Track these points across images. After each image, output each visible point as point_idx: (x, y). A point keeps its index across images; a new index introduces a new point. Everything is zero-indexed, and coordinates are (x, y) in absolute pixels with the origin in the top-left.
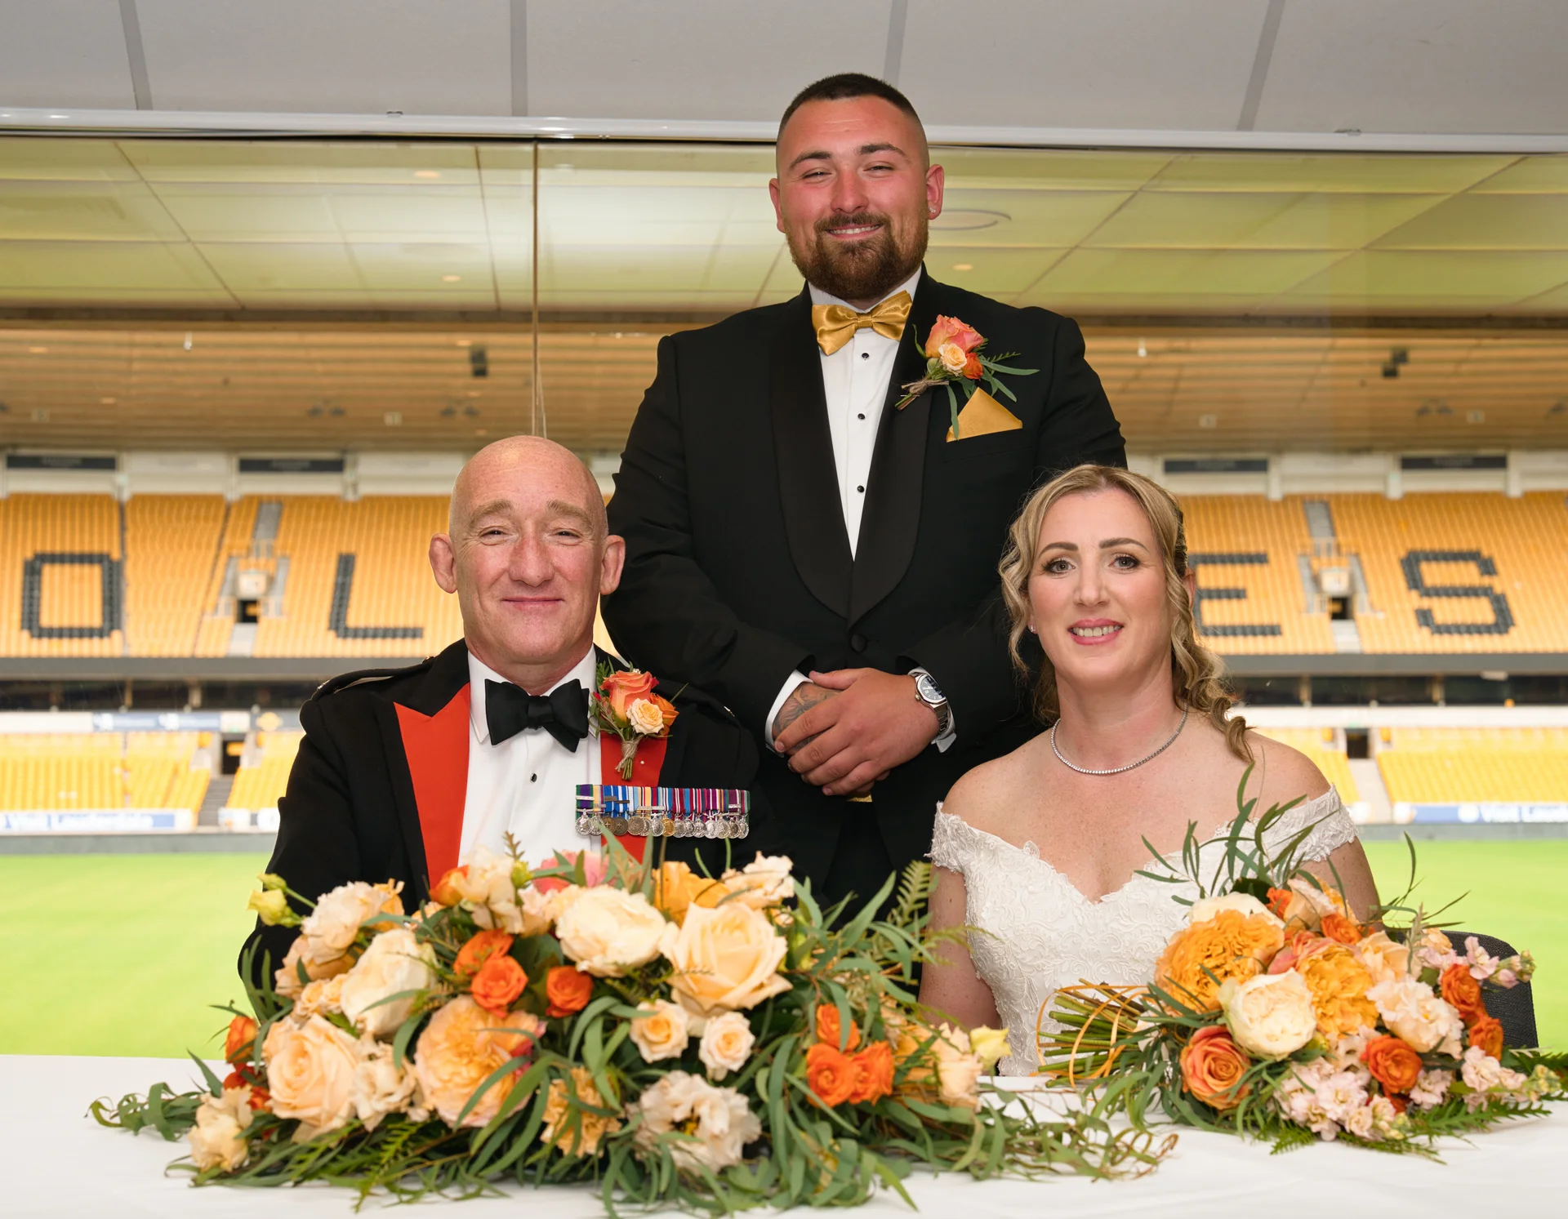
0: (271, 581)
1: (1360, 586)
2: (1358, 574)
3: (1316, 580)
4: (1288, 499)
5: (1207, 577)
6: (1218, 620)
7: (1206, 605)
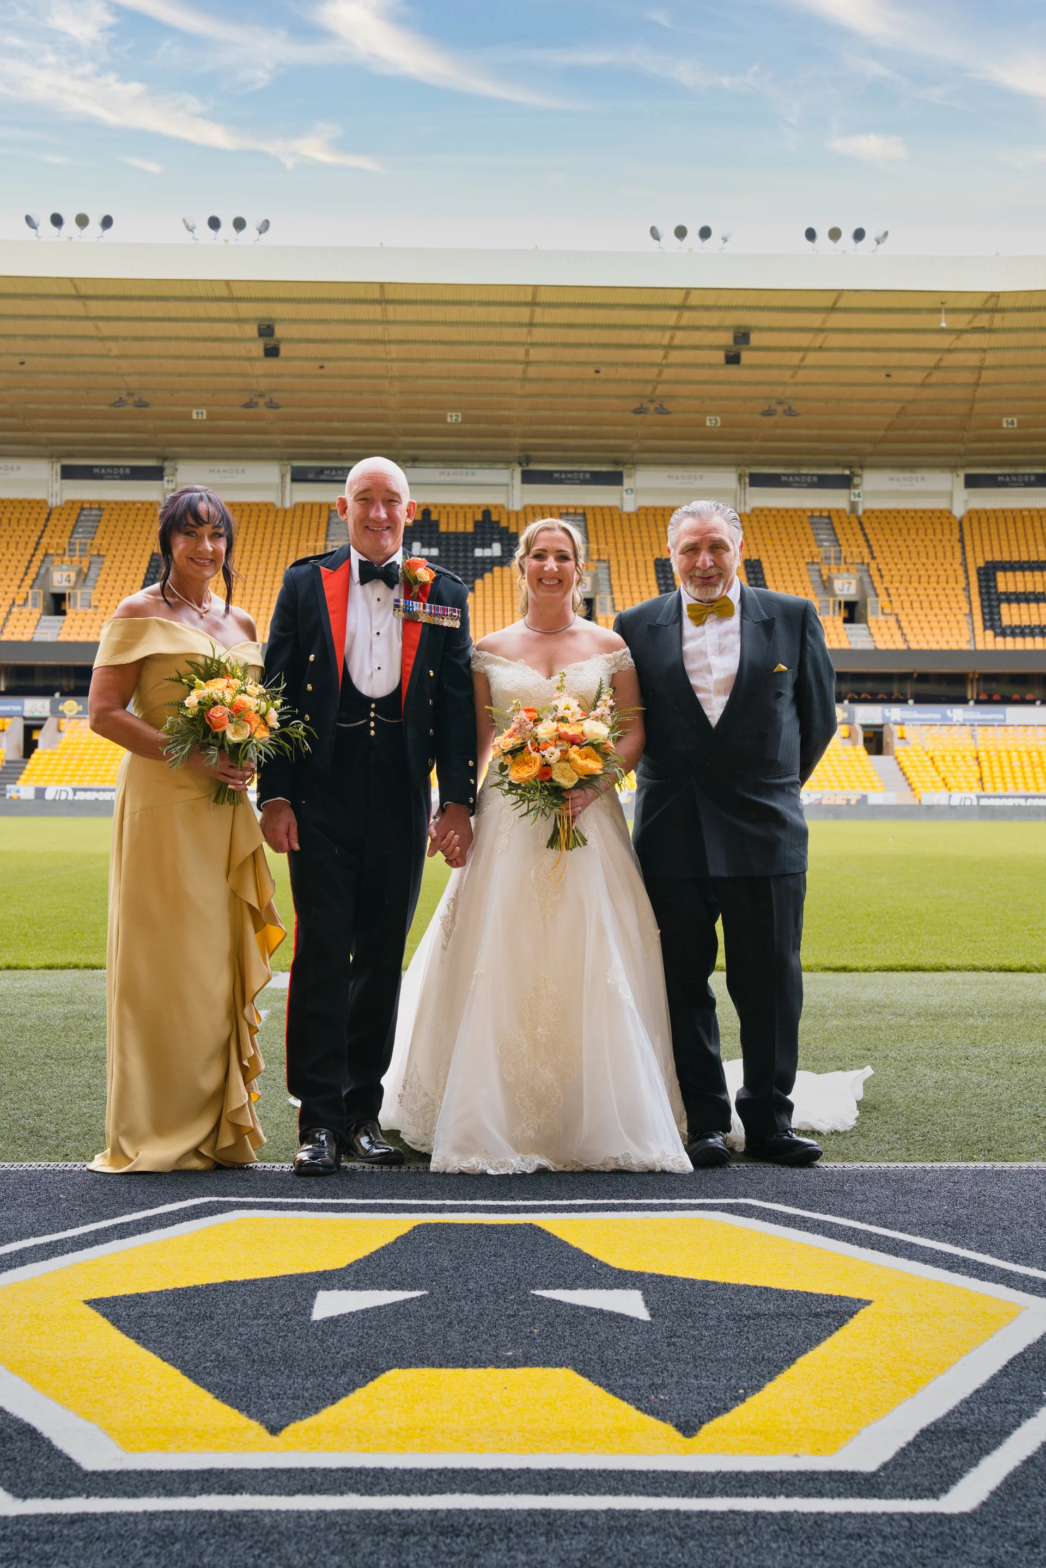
0: (82, 577)
5: (1005, 582)
6: (1016, 622)
7: (1004, 607)
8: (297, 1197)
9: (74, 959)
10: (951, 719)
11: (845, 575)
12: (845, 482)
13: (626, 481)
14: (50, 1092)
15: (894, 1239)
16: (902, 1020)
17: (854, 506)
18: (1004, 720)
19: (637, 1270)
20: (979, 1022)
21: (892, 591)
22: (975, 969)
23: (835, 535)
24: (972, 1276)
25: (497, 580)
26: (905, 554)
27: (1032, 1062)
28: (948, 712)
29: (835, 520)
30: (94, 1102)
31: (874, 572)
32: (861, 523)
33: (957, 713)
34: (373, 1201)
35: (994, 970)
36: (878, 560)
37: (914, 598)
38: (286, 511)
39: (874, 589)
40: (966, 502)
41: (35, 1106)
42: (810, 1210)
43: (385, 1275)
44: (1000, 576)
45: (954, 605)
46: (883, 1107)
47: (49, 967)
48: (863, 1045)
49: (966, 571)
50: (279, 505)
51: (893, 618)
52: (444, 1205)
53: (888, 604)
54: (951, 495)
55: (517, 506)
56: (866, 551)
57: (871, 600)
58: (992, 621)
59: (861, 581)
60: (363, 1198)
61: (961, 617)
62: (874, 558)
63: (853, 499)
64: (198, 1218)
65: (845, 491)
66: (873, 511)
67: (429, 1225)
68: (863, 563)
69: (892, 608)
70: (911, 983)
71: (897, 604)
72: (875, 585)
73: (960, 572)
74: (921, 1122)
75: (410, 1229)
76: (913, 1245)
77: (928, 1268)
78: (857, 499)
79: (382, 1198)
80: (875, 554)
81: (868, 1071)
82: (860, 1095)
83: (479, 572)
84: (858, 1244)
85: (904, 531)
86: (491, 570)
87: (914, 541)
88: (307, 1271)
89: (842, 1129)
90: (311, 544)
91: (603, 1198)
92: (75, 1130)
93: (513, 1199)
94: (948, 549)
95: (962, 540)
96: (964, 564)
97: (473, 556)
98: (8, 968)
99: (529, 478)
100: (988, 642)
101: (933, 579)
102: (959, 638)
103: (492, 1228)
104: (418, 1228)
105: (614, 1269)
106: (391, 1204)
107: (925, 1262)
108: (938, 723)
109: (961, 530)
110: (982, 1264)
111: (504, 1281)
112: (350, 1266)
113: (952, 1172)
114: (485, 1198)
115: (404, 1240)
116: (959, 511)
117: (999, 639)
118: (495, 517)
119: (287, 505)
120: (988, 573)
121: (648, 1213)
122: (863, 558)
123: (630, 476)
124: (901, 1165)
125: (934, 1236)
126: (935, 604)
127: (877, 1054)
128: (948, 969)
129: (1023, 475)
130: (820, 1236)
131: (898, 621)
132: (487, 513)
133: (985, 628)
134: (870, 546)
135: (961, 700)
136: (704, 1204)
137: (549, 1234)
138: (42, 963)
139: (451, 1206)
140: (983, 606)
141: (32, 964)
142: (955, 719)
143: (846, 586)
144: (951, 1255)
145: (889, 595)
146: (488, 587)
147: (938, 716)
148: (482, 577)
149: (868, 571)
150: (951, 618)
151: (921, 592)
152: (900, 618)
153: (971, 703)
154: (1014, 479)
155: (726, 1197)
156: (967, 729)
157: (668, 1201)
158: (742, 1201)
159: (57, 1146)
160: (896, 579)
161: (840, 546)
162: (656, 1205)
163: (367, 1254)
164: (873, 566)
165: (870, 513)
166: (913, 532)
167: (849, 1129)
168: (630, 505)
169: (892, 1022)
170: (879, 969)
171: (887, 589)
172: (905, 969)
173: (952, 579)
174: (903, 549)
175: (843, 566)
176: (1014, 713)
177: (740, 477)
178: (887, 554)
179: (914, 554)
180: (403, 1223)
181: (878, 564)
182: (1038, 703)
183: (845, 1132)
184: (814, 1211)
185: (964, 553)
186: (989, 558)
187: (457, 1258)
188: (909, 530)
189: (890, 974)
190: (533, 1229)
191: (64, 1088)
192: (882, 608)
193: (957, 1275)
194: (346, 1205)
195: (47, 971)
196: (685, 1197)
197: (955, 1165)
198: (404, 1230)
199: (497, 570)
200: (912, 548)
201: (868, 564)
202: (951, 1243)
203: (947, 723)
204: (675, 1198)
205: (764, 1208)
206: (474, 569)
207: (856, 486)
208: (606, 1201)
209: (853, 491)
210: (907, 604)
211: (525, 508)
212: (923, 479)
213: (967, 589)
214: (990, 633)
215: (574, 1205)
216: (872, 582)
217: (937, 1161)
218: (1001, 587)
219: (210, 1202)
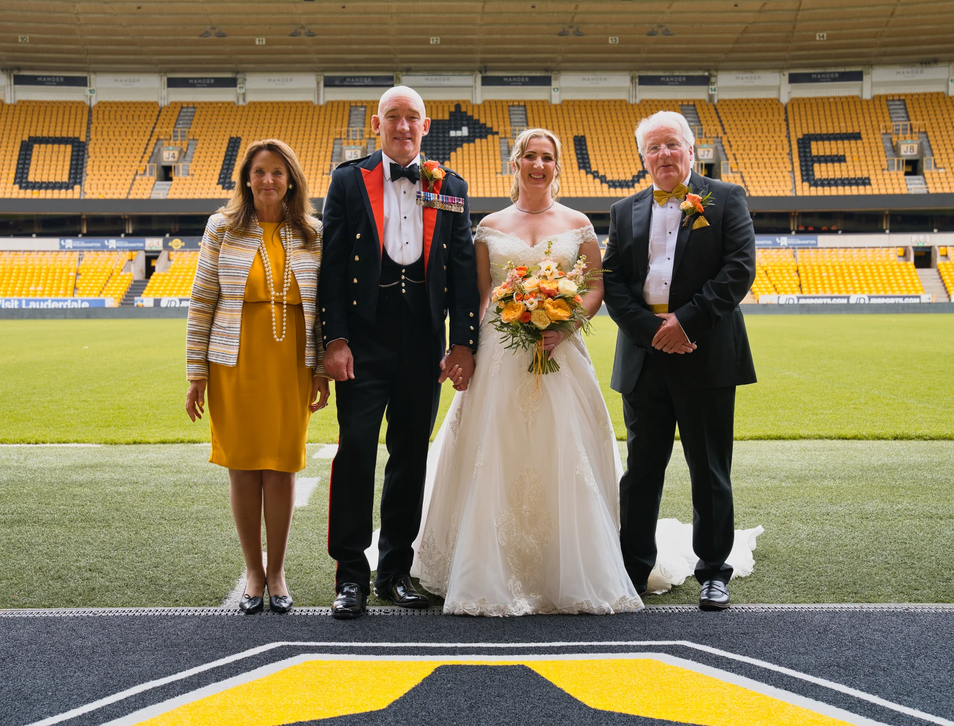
0: (183, 154)
1: (927, 152)
2: (925, 144)
3: (895, 150)
4: (877, 99)
5: (817, 148)
6: (825, 176)
7: (816, 166)
8: (347, 641)
9: (180, 435)
10: (779, 244)
11: (705, 145)
12: (705, 81)
13: (553, 82)
14: (165, 548)
15: (801, 680)
16: (776, 482)
17: (711, 97)
18: (816, 244)
19: (607, 710)
20: (831, 484)
21: (737, 156)
22: (821, 438)
23: (698, 117)
24: (868, 716)
25: (466, 153)
26: (747, 130)
27: (877, 518)
28: (777, 240)
29: (698, 107)
30: (196, 556)
31: (725, 143)
32: (716, 109)
33: (784, 240)
34: (403, 645)
35: (835, 438)
36: (728, 135)
37: (753, 160)
38: (321, 107)
39: (726, 155)
40: (789, 93)
41: (154, 559)
42: (732, 652)
43: (416, 716)
44: (813, 144)
45: (781, 165)
46: (771, 556)
47: (163, 443)
48: (751, 504)
49: (790, 141)
50: (316, 103)
51: (738, 175)
52: (456, 647)
53: (734, 165)
54: (779, 88)
55: (478, 101)
56: (720, 129)
57: (723, 162)
58: (808, 176)
59: (716, 149)
60: (396, 641)
61: (786, 174)
62: (725, 133)
63: (710, 92)
64: (274, 661)
65: (705, 87)
66: (725, 101)
67: (446, 667)
68: (718, 137)
69: (738, 168)
70: (777, 450)
71: (741, 165)
72: (726, 152)
73: (786, 142)
74: (801, 569)
75: (433, 671)
76: (816, 686)
77: (832, 709)
78: (713, 92)
79: (410, 642)
80: (726, 131)
81: (760, 529)
82: (754, 547)
83: (453, 147)
84: (774, 685)
85: (746, 114)
86: (461, 146)
87: (753, 121)
88: (357, 712)
89: (743, 576)
90: (338, 129)
91: (574, 641)
92: (183, 579)
93: (507, 641)
94: (777, 126)
95: (786, 120)
96: (788, 136)
97: (449, 136)
98: (135, 443)
99: (486, 81)
100: (805, 190)
101: (767, 147)
102: (785, 188)
103: (494, 669)
104: (440, 670)
105: (590, 708)
106: (417, 647)
107: (829, 702)
108: (770, 247)
109: (786, 113)
110: (874, 705)
111: (507, 720)
112: (390, 706)
113: (834, 614)
114: (486, 641)
115: (428, 681)
116: (784, 99)
117: (813, 188)
118: (463, 109)
119: (322, 103)
120: (805, 143)
121: (609, 655)
122: (717, 134)
123: (556, 79)
124: (792, 606)
125: (831, 678)
126: (768, 165)
127: (761, 512)
128: (801, 438)
129: (830, 73)
130: (743, 677)
131: (742, 177)
132: (458, 106)
133: (803, 181)
134: (722, 125)
135: (786, 231)
136: (650, 646)
137: (537, 675)
138: (158, 439)
139: (462, 648)
140: (801, 166)
141: (151, 440)
142: (782, 244)
143: (706, 153)
144: (848, 695)
145: (736, 159)
146: (460, 157)
147: (770, 242)
148: (455, 150)
149: (721, 142)
150: (779, 174)
151: (758, 156)
152: (744, 175)
153: (793, 233)
154: (823, 76)
155: (667, 639)
156: (791, 251)
157: (623, 643)
158: (679, 643)
159: (170, 593)
160: (741, 147)
161: (701, 125)
162: (615, 647)
163: (402, 695)
164: (725, 139)
165: (723, 102)
166: (752, 114)
167: (748, 575)
168: (556, 99)
169: (769, 484)
170: (751, 439)
171: (734, 155)
172: (770, 438)
173: (780, 147)
174: (746, 127)
175: (704, 139)
176: (824, 240)
177: (632, 79)
178: (734, 130)
179: (753, 130)
180: (427, 665)
181: (728, 138)
182: (840, 232)
183: (746, 578)
184: (735, 653)
185: (788, 129)
186: (806, 132)
187: (471, 698)
188: (749, 113)
189: (760, 442)
190: (525, 670)
191: (174, 544)
192: (731, 168)
193: (856, 715)
194: (384, 648)
195: (162, 445)
196: (636, 640)
197: (832, 606)
198: (428, 672)
199: (465, 145)
200: (752, 126)
201: (721, 138)
202: (845, 684)
203: (777, 247)
204: (628, 641)
205: (697, 650)
206: (450, 145)
207: (713, 84)
208: (577, 644)
209: (710, 87)
210: (748, 165)
211: (484, 102)
212: (759, 77)
213: (790, 154)
214: (806, 184)
215: (553, 647)
216: (724, 150)
217: (818, 602)
218: (814, 152)
219: (282, 647)
